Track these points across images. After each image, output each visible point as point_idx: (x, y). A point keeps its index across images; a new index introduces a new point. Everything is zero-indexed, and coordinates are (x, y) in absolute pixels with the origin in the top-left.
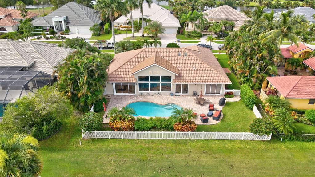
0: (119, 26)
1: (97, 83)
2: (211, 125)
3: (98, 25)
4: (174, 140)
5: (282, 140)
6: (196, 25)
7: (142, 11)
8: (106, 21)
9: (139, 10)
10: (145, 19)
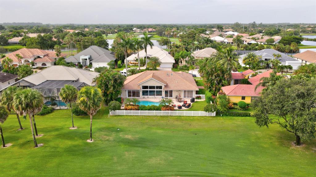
0: (129, 62)
1: (118, 87)
2: (183, 109)
3: (113, 61)
4: (161, 116)
5: (221, 115)
6: (186, 61)
7: (146, 51)
8: (119, 59)
9: (144, 50)
10: (148, 58)
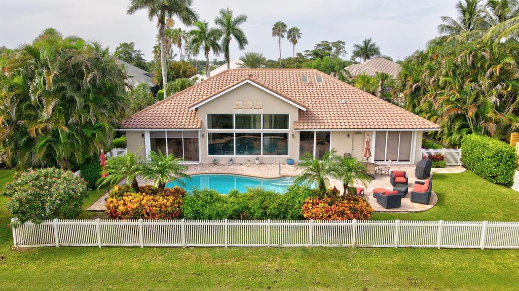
2: (411, 212)
